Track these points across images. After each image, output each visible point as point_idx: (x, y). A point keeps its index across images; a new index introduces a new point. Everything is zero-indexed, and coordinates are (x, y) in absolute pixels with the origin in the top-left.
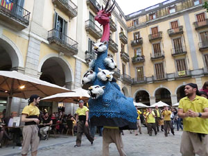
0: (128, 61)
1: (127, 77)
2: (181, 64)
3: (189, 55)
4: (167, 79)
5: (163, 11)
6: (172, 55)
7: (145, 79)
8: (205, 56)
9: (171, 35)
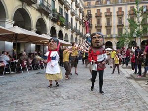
3: (112, 27)
6: (106, 26)
9: (106, 16)
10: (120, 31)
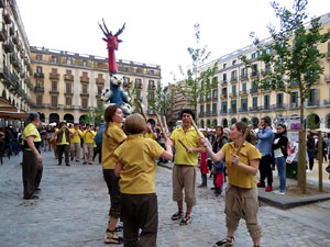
2: (69, 101)
3: (74, 96)
4: (58, 109)
5: (63, 58)
6: (64, 94)
7: (43, 105)
8: (82, 99)
9: (66, 80)
10: (85, 102)
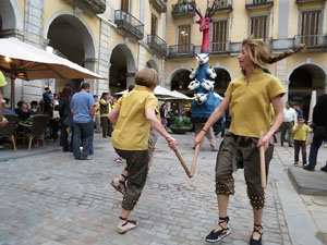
0: (165, 10)
1: (159, 42)
3: (276, 10)
4: (229, 53)
6: (247, 6)
7: (191, 49)
8: (303, 13)
